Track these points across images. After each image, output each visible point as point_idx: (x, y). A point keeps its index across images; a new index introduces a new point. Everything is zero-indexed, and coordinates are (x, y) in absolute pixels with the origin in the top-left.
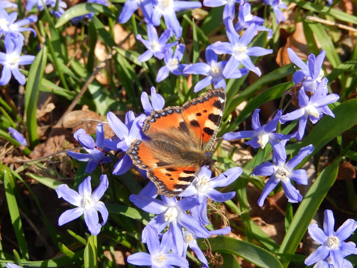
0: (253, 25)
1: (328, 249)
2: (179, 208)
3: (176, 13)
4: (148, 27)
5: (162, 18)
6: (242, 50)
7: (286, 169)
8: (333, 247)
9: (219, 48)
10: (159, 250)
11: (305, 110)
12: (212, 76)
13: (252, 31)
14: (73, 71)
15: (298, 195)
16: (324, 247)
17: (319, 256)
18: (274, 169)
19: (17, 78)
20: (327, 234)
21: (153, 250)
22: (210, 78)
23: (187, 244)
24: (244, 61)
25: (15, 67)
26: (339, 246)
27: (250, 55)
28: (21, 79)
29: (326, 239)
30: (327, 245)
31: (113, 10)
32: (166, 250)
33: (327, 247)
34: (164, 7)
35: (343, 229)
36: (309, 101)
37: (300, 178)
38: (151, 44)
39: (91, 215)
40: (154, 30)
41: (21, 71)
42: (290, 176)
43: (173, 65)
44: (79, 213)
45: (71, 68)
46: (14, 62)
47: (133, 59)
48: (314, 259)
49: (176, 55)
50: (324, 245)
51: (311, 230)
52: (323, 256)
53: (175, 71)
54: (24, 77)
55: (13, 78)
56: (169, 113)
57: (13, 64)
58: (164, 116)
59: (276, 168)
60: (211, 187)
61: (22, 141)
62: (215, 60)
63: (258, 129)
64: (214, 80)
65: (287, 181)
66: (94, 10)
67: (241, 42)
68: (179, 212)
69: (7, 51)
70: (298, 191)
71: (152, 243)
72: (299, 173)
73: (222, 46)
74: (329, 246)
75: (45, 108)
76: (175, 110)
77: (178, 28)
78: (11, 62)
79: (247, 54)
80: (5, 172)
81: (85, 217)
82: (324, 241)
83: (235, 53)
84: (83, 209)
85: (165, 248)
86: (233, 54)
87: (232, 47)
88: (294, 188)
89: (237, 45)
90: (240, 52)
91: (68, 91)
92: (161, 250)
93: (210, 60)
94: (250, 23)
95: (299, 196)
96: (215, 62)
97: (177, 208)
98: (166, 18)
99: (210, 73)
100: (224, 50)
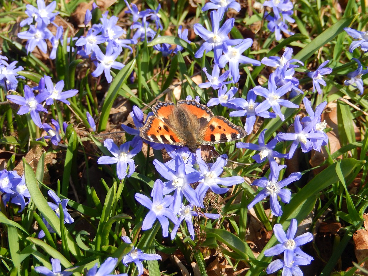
0: (290, 82)
1: (284, 247)
2: (185, 179)
3: (239, 64)
4: (215, 66)
5: (228, 64)
6: (275, 97)
7: (277, 187)
8: (289, 248)
9: (259, 91)
10: (160, 202)
11: (298, 136)
12: (248, 111)
13: (288, 87)
14: (150, 88)
15: (280, 210)
16: (282, 246)
17: (276, 250)
18: (267, 184)
19: (106, 76)
20: (288, 238)
21: (155, 200)
22: (245, 111)
23: (184, 217)
24: (275, 107)
25: (108, 68)
26: (294, 248)
27: (281, 104)
28: (109, 79)
29: (286, 241)
30: (285, 245)
31: (193, 47)
32: (165, 205)
33: (284, 246)
34: (231, 56)
35: (301, 238)
36: (302, 130)
37: (284, 195)
38: (212, 78)
39: (122, 164)
40: (218, 70)
41: (111, 73)
42: (278, 192)
43: (224, 99)
44: (114, 160)
45: (149, 84)
46: (109, 63)
47: (197, 89)
48: (272, 252)
49: (228, 93)
50: (283, 244)
51: (276, 228)
52: (279, 251)
53: (224, 104)
54: (111, 77)
55: (103, 75)
56: (202, 108)
57: (107, 65)
58: (197, 107)
59: (269, 183)
60: (215, 182)
61: (93, 126)
62: (253, 100)
63: (262, 143)
64: (248, 114)
65: (274, 196)
66: (180, 44)
67: (277, 92)
68: (184, 183)
69: (107, 54)
70: (280, 207)
71: (157, 194)
72: (285, 192)
73: (262, 90)
74: (286, 246)
75: (119, 108)
76: (207, 110)
77: (237, 74)
78: (106, 62)
79: (279, 103)
80: (73, 133)
81: (118, 165)
82: (284, 241)
83: (270, 99)
84: (118, 160)
85: (165, 203)
86: (268, 99)
87: (269, 93)
88: (278, 204)
89: (273, 93)
90: (273, 99)
91: (140, 100)
92: (162, 203)
93: (249, 99)
94: (288, 80)
95: (280, 212)
96: (253, 102)
97: (184, 180)
98: (230, 65)
99: (247, 108)
100: (262, 93)
